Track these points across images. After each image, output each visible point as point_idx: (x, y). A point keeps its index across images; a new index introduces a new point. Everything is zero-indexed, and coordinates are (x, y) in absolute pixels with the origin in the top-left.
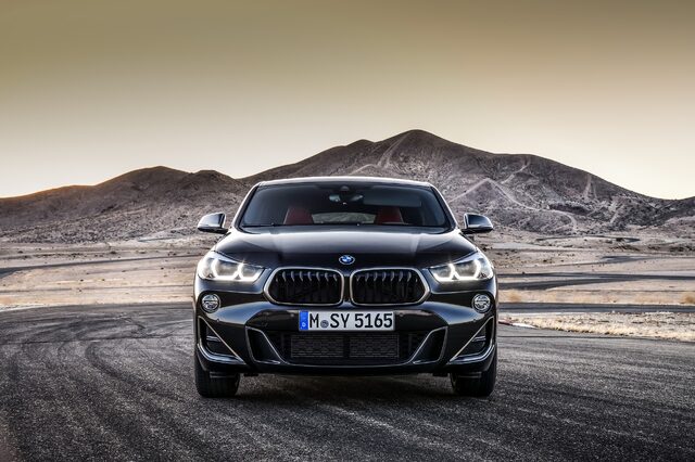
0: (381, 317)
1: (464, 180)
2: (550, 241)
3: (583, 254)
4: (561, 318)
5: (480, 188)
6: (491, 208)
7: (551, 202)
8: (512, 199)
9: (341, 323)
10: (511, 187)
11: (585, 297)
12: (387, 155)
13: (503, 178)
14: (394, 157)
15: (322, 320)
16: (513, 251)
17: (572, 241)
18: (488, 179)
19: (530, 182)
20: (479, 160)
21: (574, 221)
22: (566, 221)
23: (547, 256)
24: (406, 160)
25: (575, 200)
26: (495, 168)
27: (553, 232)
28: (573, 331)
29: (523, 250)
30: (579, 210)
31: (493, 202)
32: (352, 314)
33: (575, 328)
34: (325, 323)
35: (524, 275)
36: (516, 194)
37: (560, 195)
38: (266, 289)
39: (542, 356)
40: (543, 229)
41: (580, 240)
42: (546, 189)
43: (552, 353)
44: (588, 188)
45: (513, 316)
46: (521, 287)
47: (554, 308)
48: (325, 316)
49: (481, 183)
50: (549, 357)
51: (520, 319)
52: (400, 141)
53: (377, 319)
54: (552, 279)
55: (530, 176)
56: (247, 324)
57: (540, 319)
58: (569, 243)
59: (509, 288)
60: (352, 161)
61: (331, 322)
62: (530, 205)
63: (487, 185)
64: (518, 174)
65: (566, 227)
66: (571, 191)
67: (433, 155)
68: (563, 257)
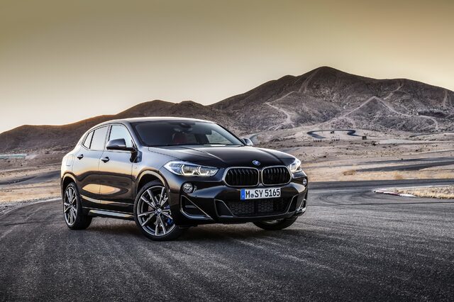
0: (276, 191)
1: (358, 99)
2: (420, 137)
3: (444, 145)
4: (434, 189)
5: (369, 103)
6: (377, 116)
7: (420, 110)
8: (391, 109)
9: (259, 195)
10: (391, 102)
11: (448, 174)
12: (305, 84)
13: (385, 96)
14: (310, 86)
15: (251, 194)
16: (394, 145)
17: (436, 136)
18: (374, 97)
19: (404, 97)
20: (367, 85)
21: (436, 122)
22: (431, 123)
23: (418, 147)
24: (318, 87)
25: (436, 108)
26: (379, 89)
27: (422, 131)
28: (443, 198)
29: (401, 144)
30: (439, 115)
31: (379, 112)
32: (264, 190)
33: (445, 196)
34: (252, 195)
35: (402, 160)
36: (394, 106)
37: (426, 105)
38: (223, 179)
39: (425, 217)
40: (414, 128)
41: (441, 135)
42: (415, 102)
43: (432, 214)
44: (445, 100)
45: (400, 189)
46: (401, 169)
47: (427, 183)
48: (252, 191)
49: (370, 100)
50: (431, 217)
51: (405, 191)
52: (313, 75)
53: (274, 192)
54: (423, 162)
55: (404, 93)
56: (215, 198)
57: (418, 191)
58: (433, 138)
59: (393, 170)
60: (281, 90)
61: (255, 194)
62: (404, 113)
63: (374, 101)
64: (396, 93)
65: (431, 126)
66: (433, 102)
67: (336, 83)
68: (429, 147)
